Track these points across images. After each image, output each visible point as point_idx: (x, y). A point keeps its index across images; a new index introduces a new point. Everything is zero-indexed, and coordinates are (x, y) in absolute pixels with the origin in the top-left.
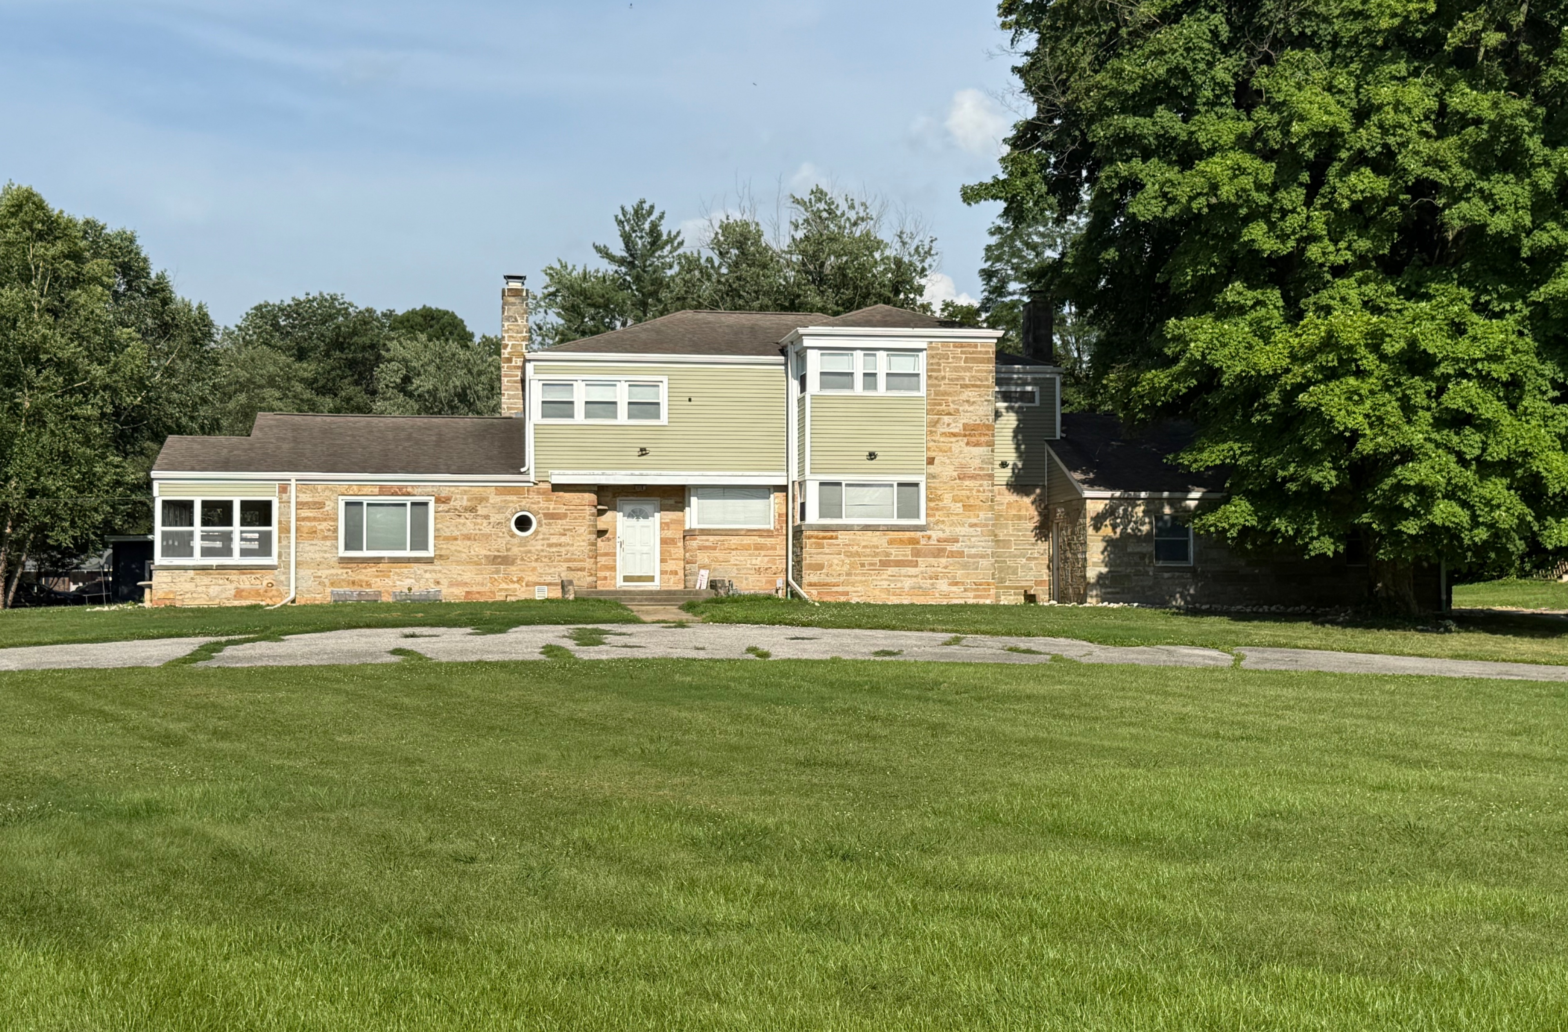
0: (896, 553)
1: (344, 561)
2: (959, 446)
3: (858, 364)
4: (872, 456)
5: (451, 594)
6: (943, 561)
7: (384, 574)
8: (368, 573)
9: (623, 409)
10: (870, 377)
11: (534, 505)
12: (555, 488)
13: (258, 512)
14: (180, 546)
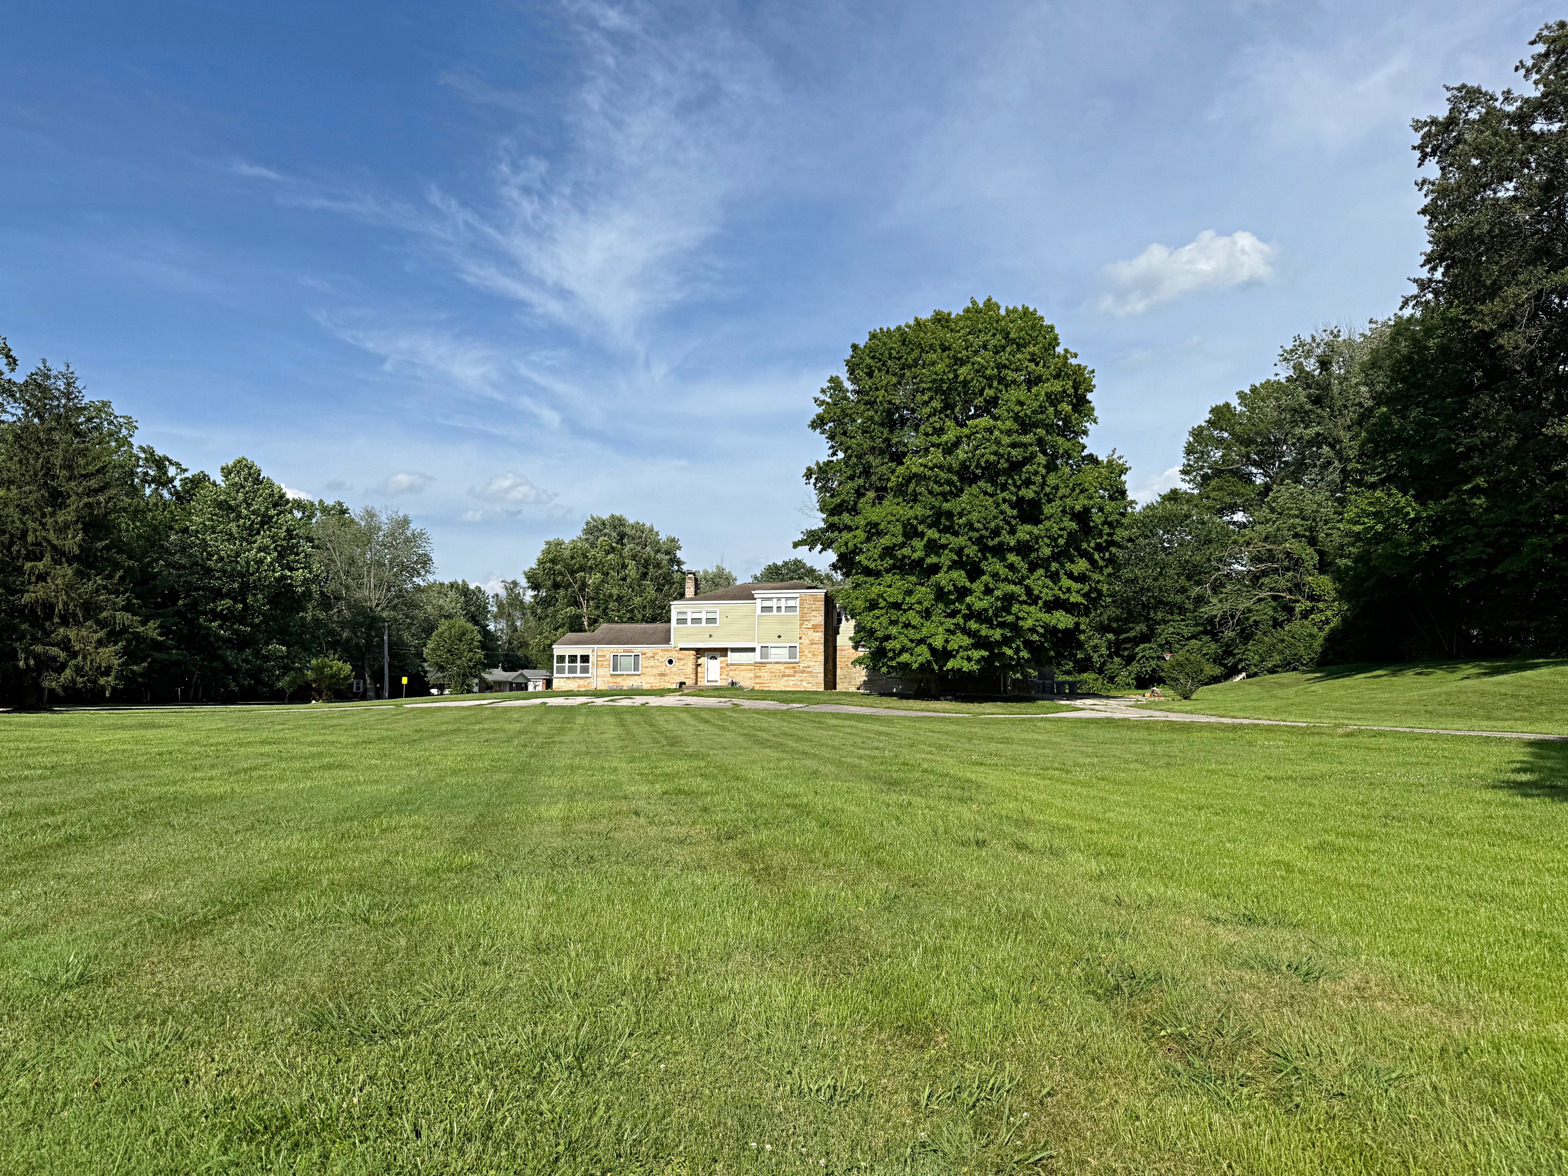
0: (788, 672)
1: (612, 675)
2: (811, 632)
3: (774, 604)
4: (779, 637)
5: (646, 686)
6: (805, 675)
7: (624, 680)
8: (619, 679)
9: (704, 621)
10: (779, 608)
11: (674, 655)
12: (681, 649)
13: (585, 659)
14: (561, 670)
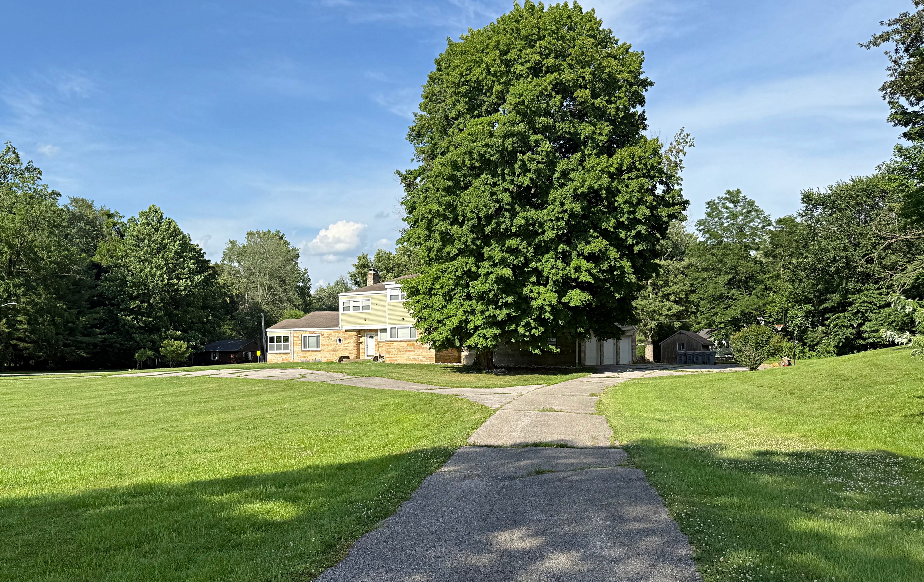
0: (410, 348)
1: (303, 351)
3: (399, 292)
5: (324, 360)
6: (421, 350)
7: (310, 355)
8: (307, 354)
9: (361, 308)
11: (342, 335)
12: (346, 331)
13: (286, 339)
14: (272, 348)
